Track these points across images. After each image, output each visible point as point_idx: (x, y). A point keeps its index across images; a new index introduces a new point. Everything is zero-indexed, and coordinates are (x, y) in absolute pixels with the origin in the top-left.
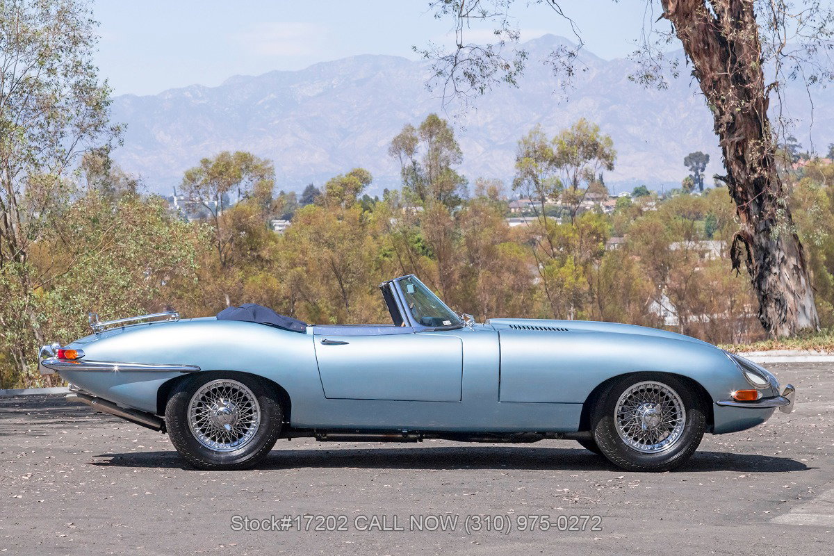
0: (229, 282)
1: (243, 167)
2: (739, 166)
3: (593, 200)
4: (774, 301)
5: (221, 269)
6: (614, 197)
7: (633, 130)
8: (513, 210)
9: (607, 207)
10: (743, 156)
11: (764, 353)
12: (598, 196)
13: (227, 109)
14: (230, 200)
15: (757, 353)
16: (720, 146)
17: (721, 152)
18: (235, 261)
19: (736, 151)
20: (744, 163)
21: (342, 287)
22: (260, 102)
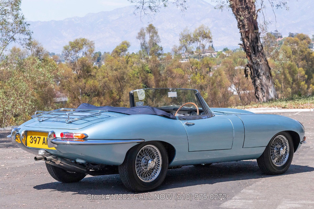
0: (81, 84)
1: (84, 43)
2: (247, 40)
3: (210, 53)
4: (260, 89)
5: (78, 79)
6: (217, 52)
7: (223, 29)
8: (183, 57)
9: (214, 55)
10: (248, 36)
11: (255, 109)
12: (211, 51)
13: (86, 24)
15: (252, 109)
16: (240, 33)
17: (240, 35)
18: (82, 76)
19: (246, 34)
20: (249, 39)
22: (98, 22)
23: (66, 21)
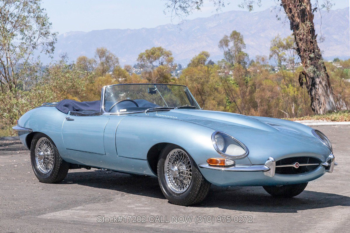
4: (317, 100)
14: (182, 67)
16: (293, 35)
17: (294, 37)
21: (202, 98)
22: (193, 29)
23: (158, 29)
